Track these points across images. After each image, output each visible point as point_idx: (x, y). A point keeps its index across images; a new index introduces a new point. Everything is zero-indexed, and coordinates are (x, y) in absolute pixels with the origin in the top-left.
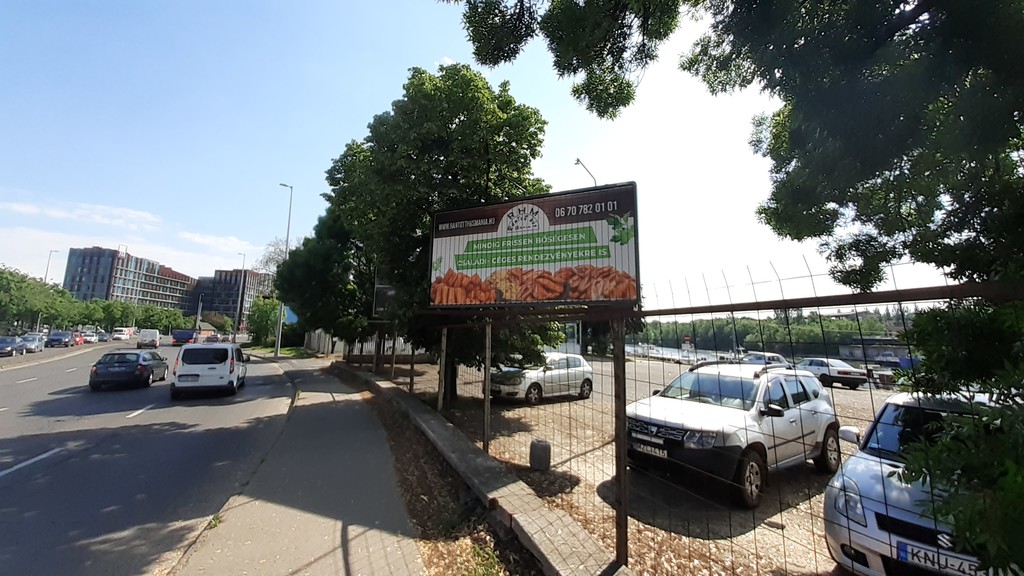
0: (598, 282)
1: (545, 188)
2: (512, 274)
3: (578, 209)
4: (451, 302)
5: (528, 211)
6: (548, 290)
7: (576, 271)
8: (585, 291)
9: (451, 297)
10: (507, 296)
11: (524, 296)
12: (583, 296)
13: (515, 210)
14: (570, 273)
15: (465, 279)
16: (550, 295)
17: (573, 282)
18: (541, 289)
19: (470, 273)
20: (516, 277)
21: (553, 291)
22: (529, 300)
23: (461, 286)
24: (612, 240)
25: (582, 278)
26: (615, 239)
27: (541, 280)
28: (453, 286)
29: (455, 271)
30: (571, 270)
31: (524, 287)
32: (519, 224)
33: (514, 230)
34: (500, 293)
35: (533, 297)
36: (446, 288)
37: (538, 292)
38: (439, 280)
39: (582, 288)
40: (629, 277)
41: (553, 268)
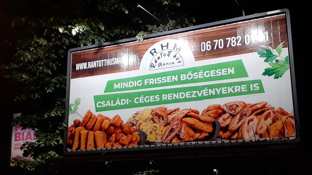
3: (226, 42)
6: (196, 130)
7: (225, 108)
8: (237, 130)
9: (91, 141)
10: (151, 138)
11: (169, 138)
12: (235, 136)
13: (157, 46)
14: (219, 112)
15: (105, 121)
16: (197, 135)
17: (223, 121)
18: (187, 129)
19: (110, 115)
20: (159, 116)
21: (201, 131)
22: (176, 142)
23: (101, 129)
24: (264, 74)
25: (233, 116)
26: (268, 72)
27: (188, 120)
28: (92, 129)
29: (96, 114)
30: (219, 107)
31: (169, 127)
34: (143, 135)
35: (180, 139)
36: (84, 132)
37: (184, 132)
38: (77, 124)
39: (234, 126)
40: (283, 113)
41: (201, 106)
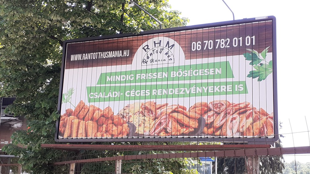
0: (235, 119)
1: (182, 21)
2: (146, 108)
3: (215, 43)
4: (81, 136)
5: (164, 44)
6: (182, 125)
7: (211, 106)
8: (221, 127)
9: (81, 130)
10: (140, 130)
11: (157, 131)
12: (218, 133)
13: (150, 42)
14: (205, 109)
15: (97, 112)
16: (184, 130)
17: (208, 118)
18: (174, 123)
19: (102, 106)
20: (150, 111)
21: (187, 127)
22: (162, 135)
23: (92, 119)
24: (249, 76)
25: (218, 114)
26: (252, 75)
27: (175, 115)
28: (84, 119)
29: (87, 104)
30: (206, 105)
31: (158, 121)
32: (154, 57)
33: (149, 63)
34: (132, 127)
35: (166, 132)
36: (76, 121)
37: (171, 126)
38: (69, 113)
39: (217, 124)
40: (266, 114)
41: (187, 103)
